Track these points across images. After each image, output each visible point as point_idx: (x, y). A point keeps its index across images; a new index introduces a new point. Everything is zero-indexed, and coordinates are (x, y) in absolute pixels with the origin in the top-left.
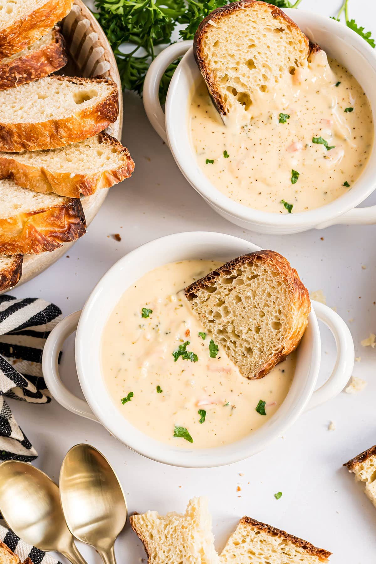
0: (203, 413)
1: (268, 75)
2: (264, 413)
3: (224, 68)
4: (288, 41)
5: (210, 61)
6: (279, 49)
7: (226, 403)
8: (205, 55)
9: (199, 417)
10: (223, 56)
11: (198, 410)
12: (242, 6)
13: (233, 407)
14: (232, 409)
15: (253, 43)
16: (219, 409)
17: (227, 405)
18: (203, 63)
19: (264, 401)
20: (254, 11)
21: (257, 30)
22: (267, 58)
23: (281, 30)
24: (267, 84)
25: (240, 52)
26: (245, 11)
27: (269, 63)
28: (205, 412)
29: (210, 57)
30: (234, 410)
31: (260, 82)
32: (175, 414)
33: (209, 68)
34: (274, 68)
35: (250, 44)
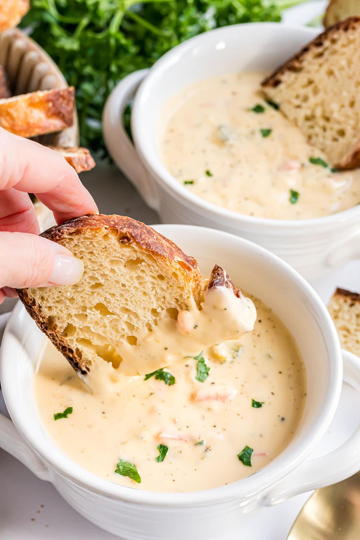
0: (164, 449)
1: (134, 322)
2: (248, 464)
3: (64, 315)
4: (156, 275)
5: (40, 307)
6: (143, 287)
7: (199, 441)
8: (31, 300)
9: (158, 454)
10: (57, 300)
11: (158, 444)
12: (63, 233)
13: (207, 449)
14: (206, 450)
15: (98, 282)
16: (187, 448)
17: (201, 443)
18: (32, 309)
19: (251, 448)
20: (86, 238)
21: (99, 264)
22: (126, 300)
23: (139, 261)
24: (135, 334)
25: (81, 295)
26: (71, 239)
27: (131, 307)
28: (167, 449)
29: (38, 301)
30: (209, 453)
31: (123, 333)
32: (123, 443)
33: (41, 316)
34: (140, 312)
35: (93, 283)
